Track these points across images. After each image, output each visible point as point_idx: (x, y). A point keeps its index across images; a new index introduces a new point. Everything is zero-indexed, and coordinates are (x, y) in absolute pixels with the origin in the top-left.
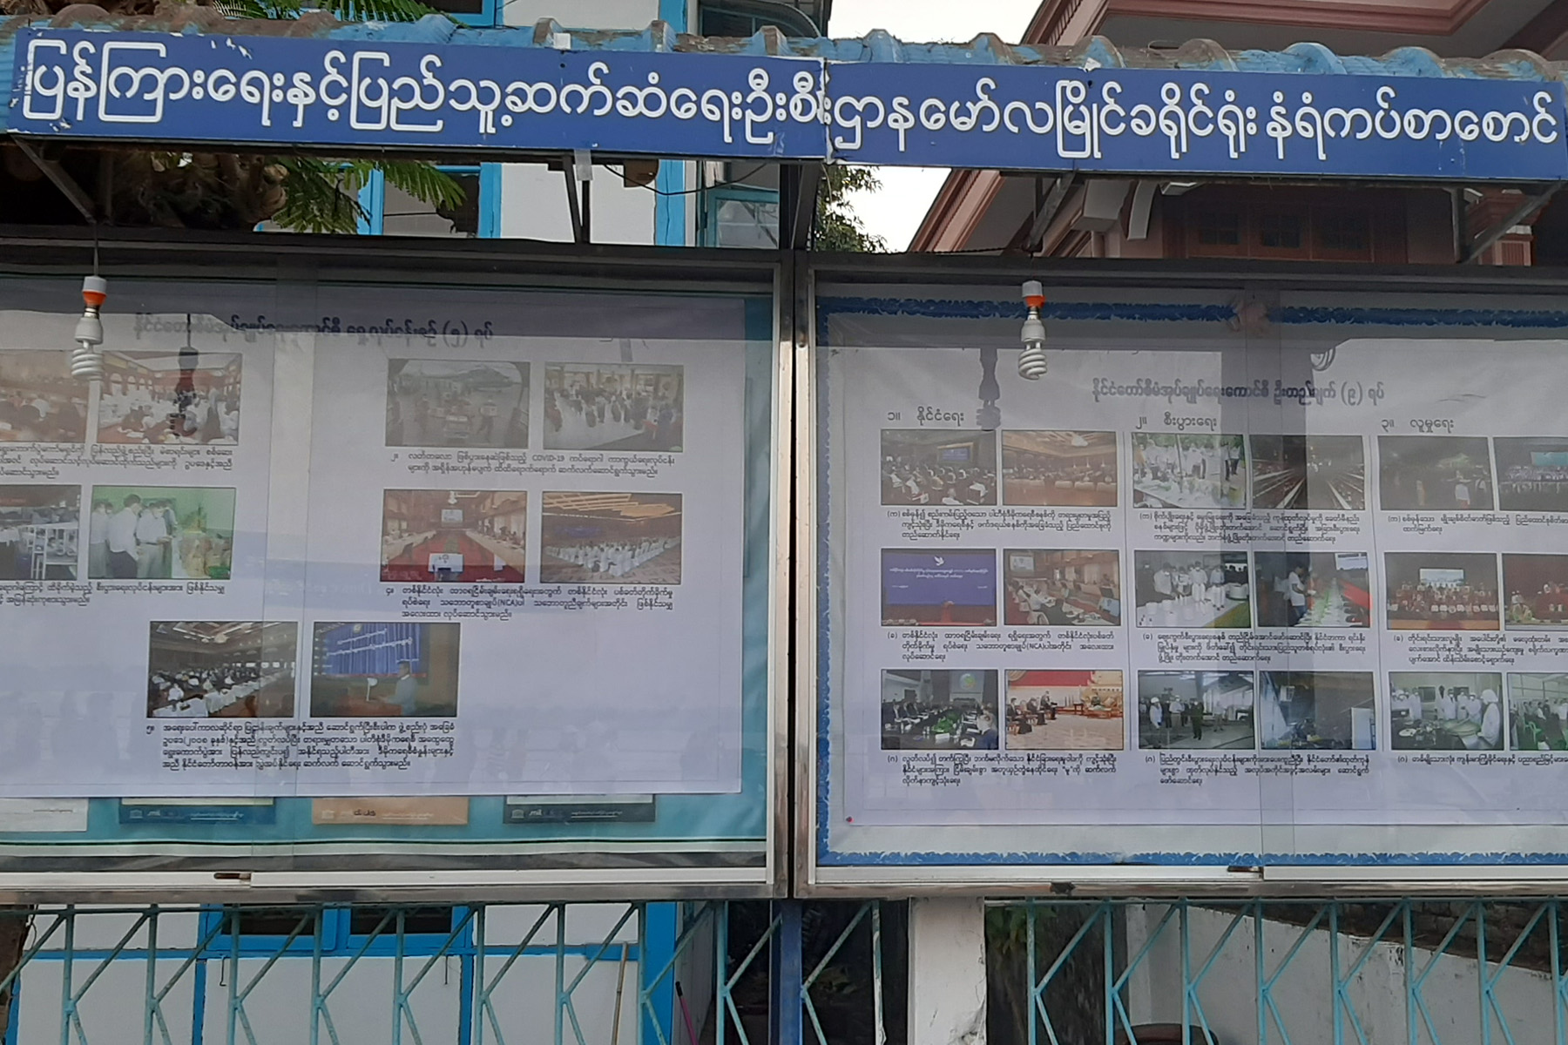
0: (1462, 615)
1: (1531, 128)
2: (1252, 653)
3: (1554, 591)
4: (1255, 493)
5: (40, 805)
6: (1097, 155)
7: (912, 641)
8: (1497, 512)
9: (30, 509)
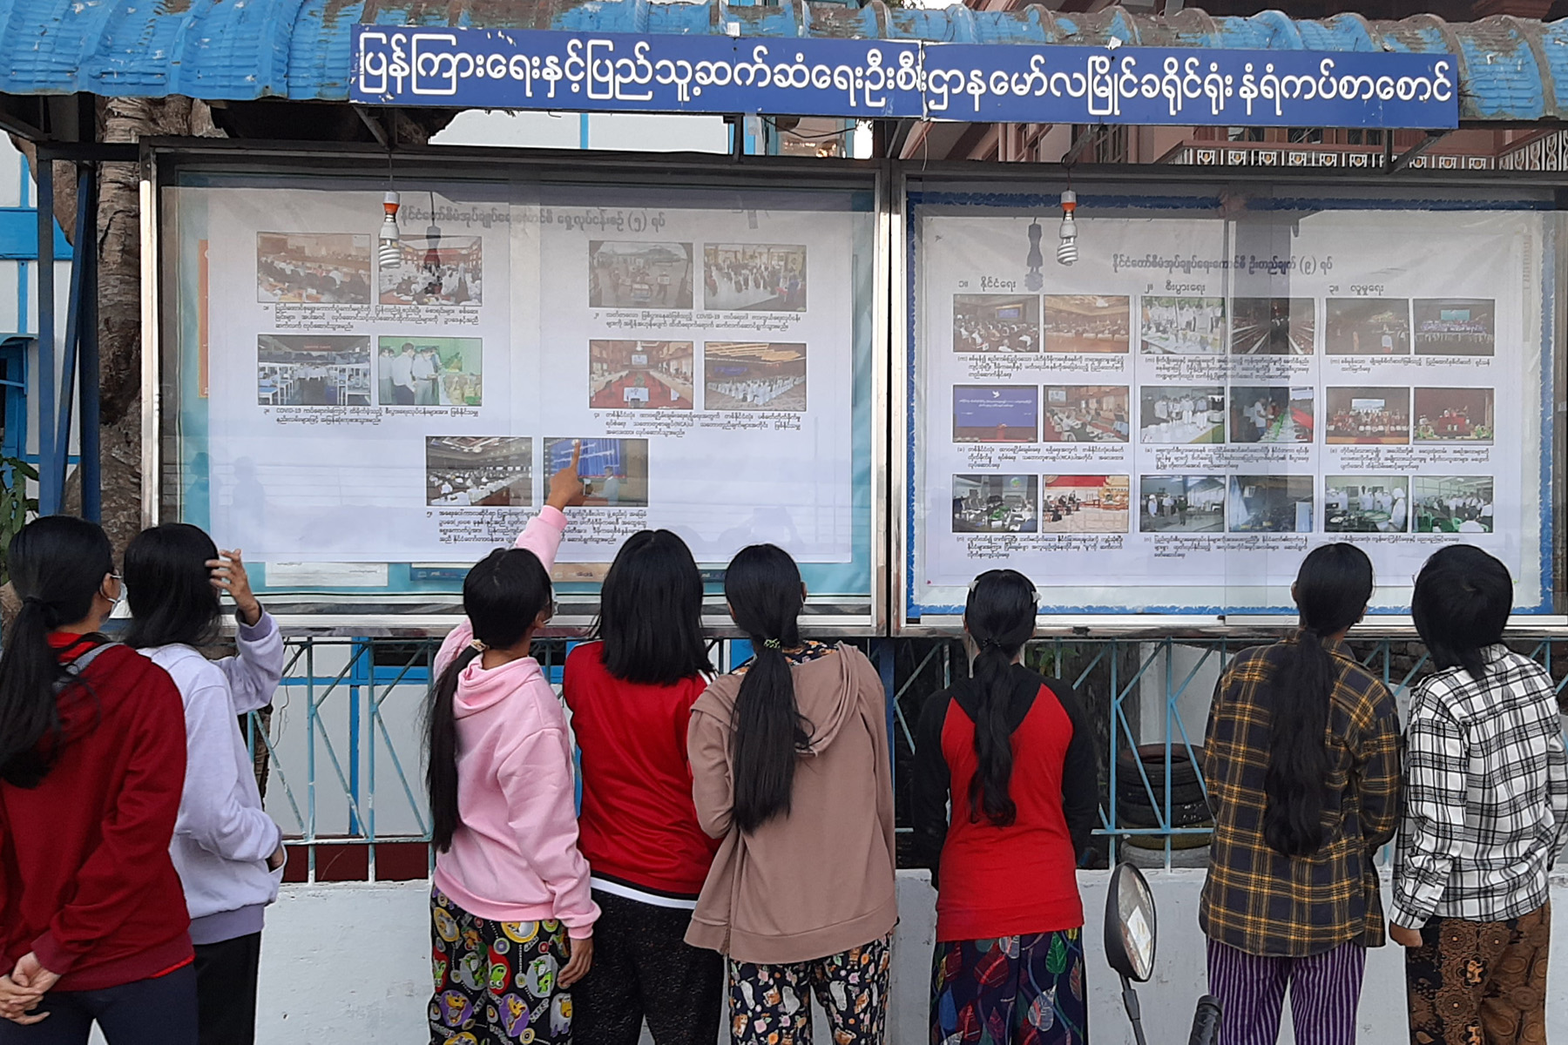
0: (1382, 434)
1: (1432, 90)
2: (1224, 462)
3: (1451, 415)
4: (1232, 342)
5: (354, 567)
6: (1117, 112)
7: (975, 454)
8: (1412, 356)
9: (334, 353)
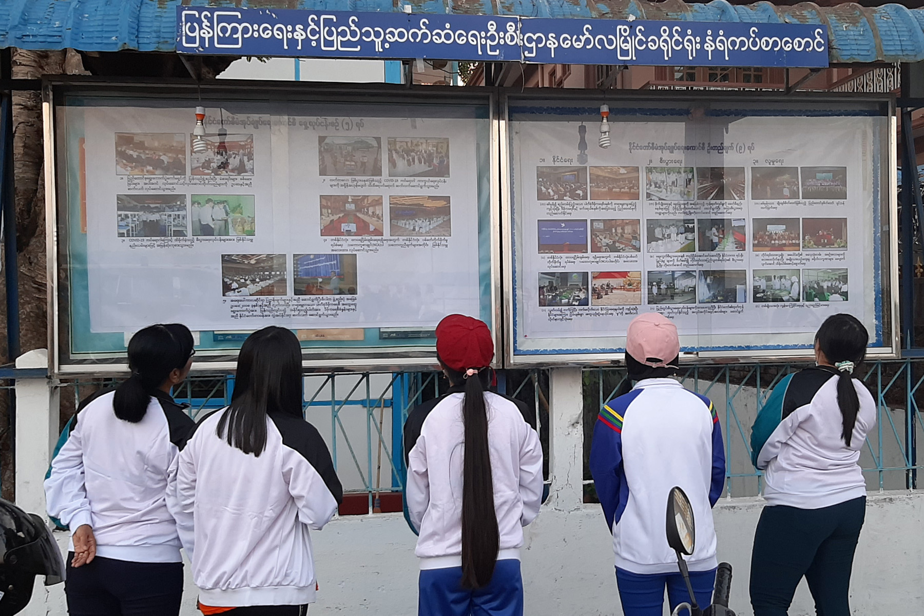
0: (785, 245)
1: (813, 45)
2: (695, 263)
3: (823, 233)
4: (698, 193)
6: (634, 58)
7: (551, 260)
8: (801, 200)
9: (164, 205)
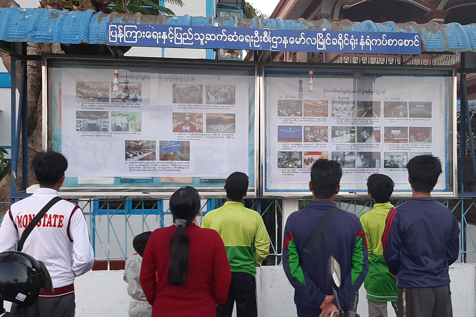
0: (400, 140)
1: (414, 43)
2: (355, 148)
3: (419, 135)
4: (357, 114)
5: (104, 178)
6: (325, 49)
7: (284, 145)
8: (408, 118)
9: (98, 116)
